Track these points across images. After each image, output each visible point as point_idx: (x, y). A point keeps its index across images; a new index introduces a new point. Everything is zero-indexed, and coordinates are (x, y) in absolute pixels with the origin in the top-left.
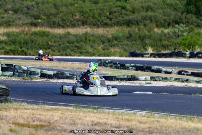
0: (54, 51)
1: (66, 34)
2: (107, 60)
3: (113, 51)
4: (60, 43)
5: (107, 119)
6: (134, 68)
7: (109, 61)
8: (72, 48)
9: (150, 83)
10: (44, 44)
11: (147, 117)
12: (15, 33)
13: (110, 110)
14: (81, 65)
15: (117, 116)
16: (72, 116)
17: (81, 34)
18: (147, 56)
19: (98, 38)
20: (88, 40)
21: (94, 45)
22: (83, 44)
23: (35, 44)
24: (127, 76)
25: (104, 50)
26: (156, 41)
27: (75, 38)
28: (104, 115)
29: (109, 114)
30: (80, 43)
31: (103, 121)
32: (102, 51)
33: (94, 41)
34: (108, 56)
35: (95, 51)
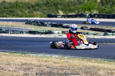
1: (3, 3)
2: (32, 20)
3: (35, 14)
5: (32, 60)
6: (50, 25)
7: (33, 21)
8: (7, 12)
9: (62, 36)
11: (60, 59)
13: (34, 55)
14: (14, 23)
15: (39, 59)
16: (7, 59)
17: (13, 2)
18: (59, 17)
19: (25, 5)
20: (18, 6)
21: (22, 10)
22: (15, 9)
24: (46, 31)
25: (29, 13)
26: (66, 7)
27: (9, 5)
28: (29, 58)
29: (33, 57)
30: (13, 8)
31: (29, 62)
32: (28, 14)
33: (22, 7)
34: (32, 17)
35: (23, 14)
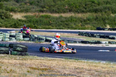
0: (53, 27)
1: (60, 17)
2: (84, 32)
3: (87, 27)
4: (57, 22)
5: (84, 65)
6: (99, 37)
7: (85, 32)
9: (108, 45)
10: (47, 23)
11: (106, 65)
12: (31, 16)
13: (85, 61)
14: (69, 34)
15: (89, 64)
16: (63, 63)
17: (68, 17)
18: (107, 29)
19: (78, 19)
20: (72, 20)
21: (76, 23)
22: (70, 22)
23: (42, 22)
24: (95, 41)
25: (82, 26)
26: (112, 21)
27: (65, 19)
28: (82, 63)
29: (84, 63)
30: (68, 22)
31: (81, 66)
32: (80, 27)
33: (76, 21)
34: (84, 29)
35: (77, 27)
